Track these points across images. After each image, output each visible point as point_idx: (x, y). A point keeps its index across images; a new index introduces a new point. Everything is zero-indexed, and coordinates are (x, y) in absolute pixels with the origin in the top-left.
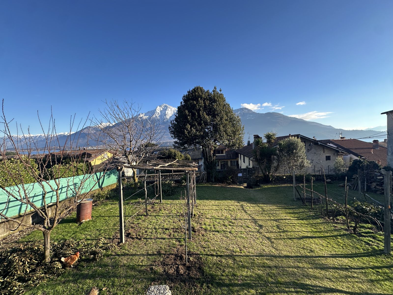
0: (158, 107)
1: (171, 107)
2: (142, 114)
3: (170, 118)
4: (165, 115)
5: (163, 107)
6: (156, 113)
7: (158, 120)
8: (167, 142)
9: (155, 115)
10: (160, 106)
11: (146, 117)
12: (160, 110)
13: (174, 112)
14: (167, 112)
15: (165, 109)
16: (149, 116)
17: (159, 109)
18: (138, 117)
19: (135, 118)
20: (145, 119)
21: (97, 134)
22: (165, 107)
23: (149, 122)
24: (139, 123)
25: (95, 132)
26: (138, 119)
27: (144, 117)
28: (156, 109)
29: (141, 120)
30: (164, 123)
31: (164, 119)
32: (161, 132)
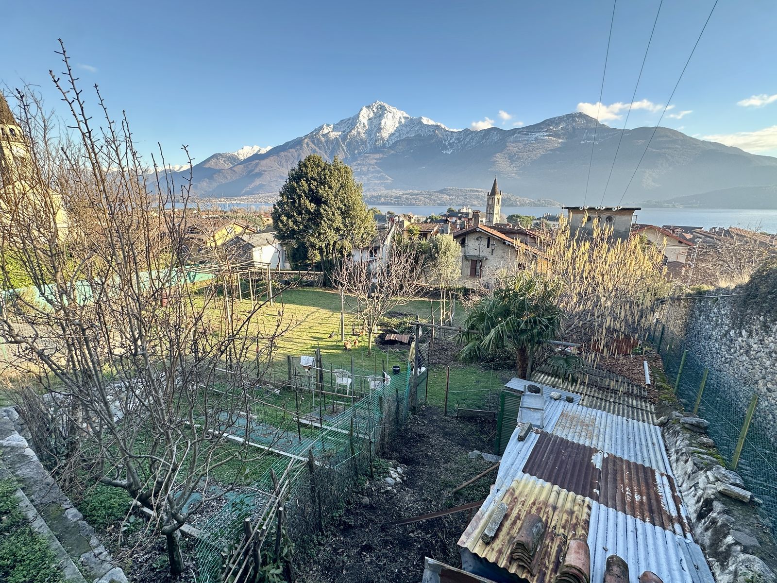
0: (365, 110)
1: (394, 110)
2: (328, 125)
3: (390, 136)
4: (380, 129)
5: (375, 110)
6: (358, 125)
7: (364, 142)
8: (380, 196)
9: (356, 128)
10: (368, 107)
11: (336, 133)
12: (368, 116)
13: (400, 122)
14: (383, 122)
15: (380, 114)
16: (343, 132)
17: (365, 115)
18: (317, 134)
19: (312, 136)
20: (333, 138)
21: (234, 171)
22: (380, 108)
23: (342, 147)
24: (320, 149)
25: (231, 166)
26: (318, 140)
27: (331, 133)
28: (359, 114)
29: (325, 141)
30: (376, 150)
31: (376, 141)
32: (368, 171)
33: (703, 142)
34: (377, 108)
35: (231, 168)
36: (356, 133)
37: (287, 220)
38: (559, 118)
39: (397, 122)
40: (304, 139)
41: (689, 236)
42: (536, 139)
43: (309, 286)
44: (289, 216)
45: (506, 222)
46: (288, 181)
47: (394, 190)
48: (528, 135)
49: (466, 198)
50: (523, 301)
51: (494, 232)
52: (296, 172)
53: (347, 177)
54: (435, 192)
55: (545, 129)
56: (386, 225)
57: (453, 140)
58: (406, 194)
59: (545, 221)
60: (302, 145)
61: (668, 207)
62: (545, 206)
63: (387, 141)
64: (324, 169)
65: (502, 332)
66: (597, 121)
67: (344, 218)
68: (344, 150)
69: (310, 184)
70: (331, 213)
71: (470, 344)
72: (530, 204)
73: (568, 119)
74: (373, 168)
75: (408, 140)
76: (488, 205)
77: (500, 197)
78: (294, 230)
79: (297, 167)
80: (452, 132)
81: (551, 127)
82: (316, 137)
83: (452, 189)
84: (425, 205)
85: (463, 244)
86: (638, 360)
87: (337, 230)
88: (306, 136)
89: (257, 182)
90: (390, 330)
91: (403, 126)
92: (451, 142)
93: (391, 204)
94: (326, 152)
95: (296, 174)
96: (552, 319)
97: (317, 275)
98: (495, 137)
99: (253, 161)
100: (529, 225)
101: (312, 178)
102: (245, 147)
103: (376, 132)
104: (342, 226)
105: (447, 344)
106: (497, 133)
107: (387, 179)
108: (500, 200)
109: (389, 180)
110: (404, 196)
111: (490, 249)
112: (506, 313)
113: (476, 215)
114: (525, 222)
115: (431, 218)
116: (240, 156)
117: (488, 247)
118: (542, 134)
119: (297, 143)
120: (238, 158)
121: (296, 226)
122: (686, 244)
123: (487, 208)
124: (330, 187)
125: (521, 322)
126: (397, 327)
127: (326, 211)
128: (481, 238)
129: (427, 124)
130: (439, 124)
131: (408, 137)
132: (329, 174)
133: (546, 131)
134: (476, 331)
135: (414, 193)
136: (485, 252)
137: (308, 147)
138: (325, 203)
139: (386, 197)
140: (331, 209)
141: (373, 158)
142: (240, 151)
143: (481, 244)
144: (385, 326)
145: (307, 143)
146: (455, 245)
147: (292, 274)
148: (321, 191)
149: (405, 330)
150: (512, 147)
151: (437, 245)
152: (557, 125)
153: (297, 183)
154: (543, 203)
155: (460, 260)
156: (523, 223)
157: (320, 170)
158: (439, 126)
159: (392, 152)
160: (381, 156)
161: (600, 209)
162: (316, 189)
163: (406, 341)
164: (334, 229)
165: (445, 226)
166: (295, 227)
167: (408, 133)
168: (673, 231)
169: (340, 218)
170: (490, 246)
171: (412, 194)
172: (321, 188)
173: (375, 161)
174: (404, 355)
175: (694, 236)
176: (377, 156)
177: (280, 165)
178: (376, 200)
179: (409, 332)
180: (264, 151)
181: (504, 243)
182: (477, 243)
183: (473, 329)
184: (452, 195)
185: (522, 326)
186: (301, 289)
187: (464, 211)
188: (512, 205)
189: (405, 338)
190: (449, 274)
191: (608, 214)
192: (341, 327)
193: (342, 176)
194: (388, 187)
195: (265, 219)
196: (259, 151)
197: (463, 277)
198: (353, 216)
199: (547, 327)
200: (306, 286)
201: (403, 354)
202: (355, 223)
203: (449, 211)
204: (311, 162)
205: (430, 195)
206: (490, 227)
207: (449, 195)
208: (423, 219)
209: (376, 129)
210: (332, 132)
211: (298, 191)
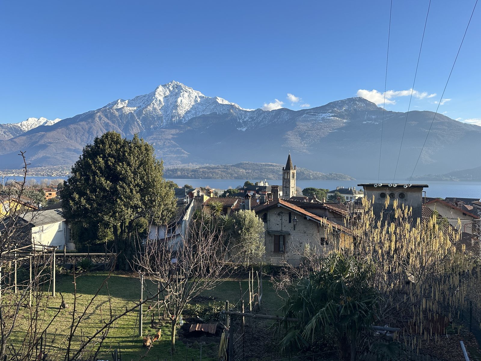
0: (161, 88)
1: (190, 90)
2: (122, 101)
3: (186, 113)
4: (176, 107)
5: (172, 89)
6: (154, 102)
7: (160, 118)
8: (176, 170)
9: (152, 105)
10: (164, 86)
11: (131, 108)
12: (164, 94)
13: (196, 101)
14: (179, 100)
15: (176, 93)
16: (139, 107)
17: (161, 93)
18: (111, 108)
19: (106, 110)
20: (128, 113)
21: (15, 142)
22: (176, 88)
23: (137, 122)
24: (113, 122)
25: (12, 137)
26: (112, 114)
27: (125, 108)
28: (155, 91)
29: (119, 116)
30: (172, 125)
31: (172, 117)
32: (164, 145)
33: (465, 124)
34: (173, 87)
35: (11, 140)
36: (151, 109)
37: (80, 198)
38: (342, 101)
39: (193, 101)
40: (97, 113)
41: (470, 208)
42: (323, 119)
43: (99, 270)
44: (82, 194)
45: (301, 195)
46: (82, 157)
47: (191, 164)
48: (315, 115)
49: (261, 172)
50: (340, 284)
51: (294, 207)
52: (92, 149)
53: (148, 154)
54: (232, 166)
55: (331, 111)
56: (185, 200)
57: (247, 118)
58: (203, 168)
59: (339, 194)
60: (94, 119)
61: (446, 180)
62: (337, 179)
63: (183, 117)
64: (123, 146)
65: (323, 318)
66: (374, 104)
67: (143, 196)
68: (139, 125)
69: (107, 160)
70: (128, 191)
71: (290, 335)
72: (323, 178)
73: (350, 102)
74: (169, 143)
75: (204, 118)
76: (284, 179)
77: (295, 171)
78: (86, 209)
79: (93, 144)
80: (246, 111)
81: (336, 109)
82: (109, 112)
83: (247, 164)
84: (222, 178)
85: (265, 219)
86: (454, 340)
87: (135, 207)
88: (99, 110)
89: (41, 154)
90: (193, 319)
91: (199, 104)
92: (245, 120)
93: (188, 178)
94: (119, 126)
95: (91, 151)
96: (370, 302)
97: (108, 256)
98: (286, 117)
99: (39, 132)
100: (325, 198)
101: (109, 155)
102: (30, 119)
103: (173, 109)
104: (140, 203)
105: (259, 332)
106: (287, 114)
107: (184, 153)
108: (295, 174)
109: (186, 154)
110: (201, 170)
111: (292, 225)
112: (323, 297)
113: (275, 189)
114: (320, 195)
115: (229, 191)
116: (24, 127)
117: (290, 222)
118: (328, 115)
119: (89, 116)
120: (21, 130)
121: (89, 204)
122: (469, 216)
123: (283, 182)
124: (129, 164)
125: (340, 307)
126: (202, 314)
127: (124, 188)
128: (282, 213)
129: (222, 103)
130: (233, 104)
131: (204, 115)
132: (128, 151)
133: (331, 113)
134: (294, 319)
135: (211, 167)
136: (287, 227)
137: (100, 120)
138: (124, 179)
139: (182, 170)
140: (129, 186)
141: (170, 133)
142: (24, 123)
143: (283, 220)
144: (188, 314)
145: (100, 118)
146: (257, 220)
147: (79, 256)
148: (119, 168)
149: (211, 318)
150: (302, 126)
151: (240, 221)
152: (341, 107)
153: (92, 159)
154: (334, 177)
155: (263, 236)
156: (318, 195)
157: (119, 146)
158: (234, 105)
159: (189, 128)
160: (178, 131)
161: (392, 186)
162: (114, 166)
163: (213, 331)
164: (132, 207)
165: (246, 201)
166: (87, 206)
167: (204, 111)
168: (457, 204)
169: (138, 195)
170: (292, 221)
171: (208, 168)
172: (119, 165)
173: (171, 136)
174: (212, 349)
175: (474, 208)
176: (173, 131)
177: (68, 137)
178: (173, 173)
179: (215, 320)
180: (51, 123)
181: (305, 218)
182: (279, 218)
183: (290, 317)
184: (249, 169)
185: (342, 312)
186: (89, 275)
187: (262, 184)
188: (305, 179)
189: (212, 328)
190: (253, 251)
191: (400, 191)
192: (138, 318)
193: (142, 153)
194: (184, 161)
195: (47, 194)
196: (46, 123)
197: (268, 253)
198: (153, 193)
199: (366, 312)
200: (95, 270)
201: (211, 347)
202: (155, 201)
203: (247, 184)
204: (109, 139)
205: (227, 169)
206: (288, 201)
207: (246, 169)
208: (221, 193)
209: (172, 106)
210: (127, 107)
211: (93, 168)
